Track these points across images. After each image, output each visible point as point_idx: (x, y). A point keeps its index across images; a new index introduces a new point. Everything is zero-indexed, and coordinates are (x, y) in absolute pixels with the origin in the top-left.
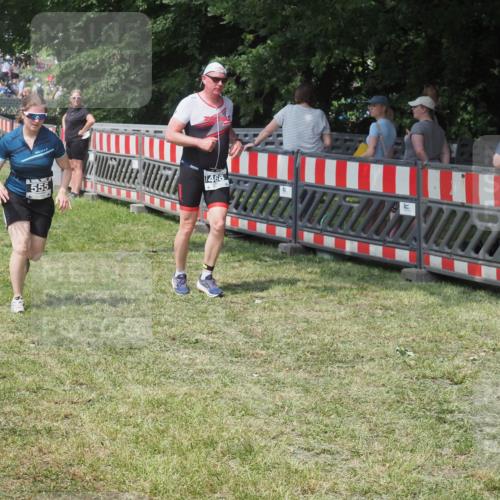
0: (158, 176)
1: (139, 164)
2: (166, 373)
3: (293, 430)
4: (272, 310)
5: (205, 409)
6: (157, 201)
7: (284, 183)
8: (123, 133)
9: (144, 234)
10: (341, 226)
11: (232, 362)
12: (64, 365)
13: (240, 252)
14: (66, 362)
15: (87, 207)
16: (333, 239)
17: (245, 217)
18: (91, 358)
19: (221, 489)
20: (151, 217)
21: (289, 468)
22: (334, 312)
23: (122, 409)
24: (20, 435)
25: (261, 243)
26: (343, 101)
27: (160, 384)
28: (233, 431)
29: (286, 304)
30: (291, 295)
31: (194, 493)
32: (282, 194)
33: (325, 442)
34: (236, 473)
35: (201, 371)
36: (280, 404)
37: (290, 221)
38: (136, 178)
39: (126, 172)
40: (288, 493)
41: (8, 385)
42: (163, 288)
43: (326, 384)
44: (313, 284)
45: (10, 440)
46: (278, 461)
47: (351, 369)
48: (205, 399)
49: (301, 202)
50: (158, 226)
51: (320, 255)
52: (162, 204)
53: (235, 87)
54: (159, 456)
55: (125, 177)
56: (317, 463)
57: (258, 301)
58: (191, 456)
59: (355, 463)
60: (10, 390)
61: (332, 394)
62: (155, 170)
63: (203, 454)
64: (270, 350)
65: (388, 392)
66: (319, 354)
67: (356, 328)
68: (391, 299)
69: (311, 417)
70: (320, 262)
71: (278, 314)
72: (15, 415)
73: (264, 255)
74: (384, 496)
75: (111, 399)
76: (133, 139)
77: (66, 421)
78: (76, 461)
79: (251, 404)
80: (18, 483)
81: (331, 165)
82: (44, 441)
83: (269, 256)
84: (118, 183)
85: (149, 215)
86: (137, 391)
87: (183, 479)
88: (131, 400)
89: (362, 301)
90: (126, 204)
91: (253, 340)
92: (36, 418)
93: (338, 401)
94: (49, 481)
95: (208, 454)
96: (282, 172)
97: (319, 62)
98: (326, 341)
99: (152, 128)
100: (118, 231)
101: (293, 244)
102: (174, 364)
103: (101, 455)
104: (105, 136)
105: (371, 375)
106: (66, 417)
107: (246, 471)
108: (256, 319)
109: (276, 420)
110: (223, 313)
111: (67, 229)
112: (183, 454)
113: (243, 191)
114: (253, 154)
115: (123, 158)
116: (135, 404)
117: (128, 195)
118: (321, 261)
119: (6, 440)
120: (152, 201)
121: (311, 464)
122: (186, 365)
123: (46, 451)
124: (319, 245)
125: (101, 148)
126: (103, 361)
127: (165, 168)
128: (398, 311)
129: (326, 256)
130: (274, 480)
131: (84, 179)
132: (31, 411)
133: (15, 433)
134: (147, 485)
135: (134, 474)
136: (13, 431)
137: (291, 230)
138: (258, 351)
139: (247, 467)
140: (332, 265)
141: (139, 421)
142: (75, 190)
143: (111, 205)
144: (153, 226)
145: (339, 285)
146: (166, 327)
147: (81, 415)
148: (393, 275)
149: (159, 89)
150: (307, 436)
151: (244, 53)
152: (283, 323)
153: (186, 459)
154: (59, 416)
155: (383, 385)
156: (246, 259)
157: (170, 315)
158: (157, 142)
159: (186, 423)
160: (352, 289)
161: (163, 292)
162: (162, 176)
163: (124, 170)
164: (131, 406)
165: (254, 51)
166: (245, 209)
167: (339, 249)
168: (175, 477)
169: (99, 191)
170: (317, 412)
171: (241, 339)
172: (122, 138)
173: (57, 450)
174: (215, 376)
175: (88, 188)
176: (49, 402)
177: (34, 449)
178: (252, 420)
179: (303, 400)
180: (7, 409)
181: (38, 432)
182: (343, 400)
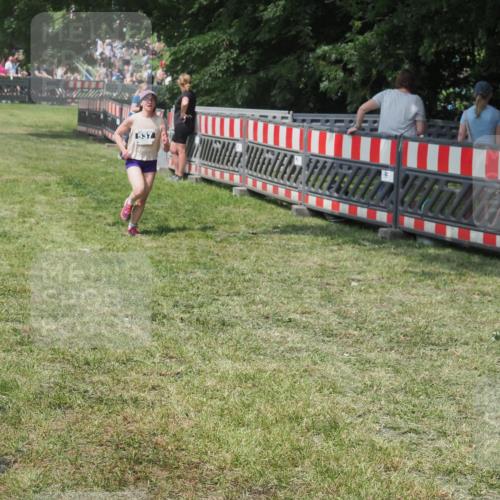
0: (261, 160)
1: (243, 148)
2: (256, 350)
3: (381, 409)
4: (368, 292)
5: (292, 386)
6: (259, 184)
7: (386, 167)
8: (227, 116)
9: (245, 216)
10: (442, 211)
11: (323, 341)
12: (156, 338)
13: (339, 236)
14: (159, 336)
15: (190, 189)
16: (434, 225)
17: (346, 201)
18: (182, 333)
19: (303, 463)
20: (253, 201)
21: (373, 446)
22: (430, 296)
23: (210, 383)
24: (106, 404)
25: (361, 228)
26: (451, 90)
27: (249, 360)
28: (319, 408)
29: (383, 287)
30: (389, 278)
31: (275, 466)
32: (384, 178)
33: (412, 421)
34: (319, 448)
35: (291, 349)
36: (369, 383)
37: (391, 206)
38: (239, 161)
39: (230, 156)
40: (369, 470)
41: (99, 356)
42: (260, 268)
43: (418, 365)
44: (410, 269)
45: (96, 408)
46: (362, 438)
47: (443, 352)
48: (293, 376)
49: (403, 187)
50: (260, 210)
51: (420, 240)
52: (264, 187)
53: (342, 74)
54: (242, 429)
55: (228, 161)
56: (402, 442)
57: (354, 284)
58: (275, 430)
59: (441, 443)
60: (100, 361)
61: (422, 376)
62: (258, 153)
63: (287, 429)
64: (364, 332)
65: (480, 375)
66: (412, 336)
67: (452, 312)
68: (489, 285)
69: (400, 397)
70: (420, 248)
71: (373, 296)
72: (103, 384)
73: (363, 240)
74: (468, 477)
75: (199, 372)
76: (237, 122)
77: (153, 393)
78: (160, 432)
79: (340, 383)
80: (100, 450)
81: (433, 150)
82: (130, 410)
83: (368, 240)
84: (221, 166)
85: (251, 198)
86: (226, 365)
87: (265, 453)
88: (219, 374)
89: (459, 286)
90: (229, 187)
91: (347, 321)
92: (123, 389)
93: (428, 382)
94: (131, 448)
95: (292, 428)
96: (385, 156)
97: (427, 50)
98: (420, 324)
99: (257, 112)
100: (220, 213)
101: (393, 229)
102: (265, 341)
103: (185, 425)
104: (210, 119)
105: (463, 358)
106: (154, 388)
107: (329, 447)
108: (352, 301)
109: (364, 398)
110: (318, 293)
111: (169, 210)
112: (267, 428)
113: (345, 175)
114: (356, 138)
115: (227, 141)
116: (223, 378)
117: (231, 178)
118: (422, 246)
119: (92, 408)
120: (255, 184)
121: (396, 442)
122: (278, 343)
123: (130, 420)
124: (418, 231)
125: (206, 131)
126: (195, 336)
127: (268, 151)
128: (495, 297)
129: (426, 242)
130: (357, 456)
131: (188, 161)
132: (119, 381)
133: (102, 401)
134: (229, 457)
135: (217, 445)
136: (100, 400)
137: (392, 215)
138: (350, 331)
139: (331, 443)
140: (432, 251)
141: (226, 394)
142: (178, 173)
143: (214, 187)
144: (254, 209)
145: (437, 271)
146: (260, 306)
147: (169, 387)
148: (493, 261)
149: (267, 75)
150: (394, 415)
151: (351, 41)
152: (378, 304)
153: (270, 433)
154: (146, 386)
155: (476, 369)
156: (345, 243)
157: (265, 295)
158: (260, 125)
159: (272, 398)
160: (450, 274)
161: (260, 272)
162: (265, 159)
163: (228, 154)
164: (218, 379)
165: (361, 38)
166: (346, 193)
167: (439, 235)
168: (257, 449)
169: (203, 174)
170: (406, 392)
171: (334, 320)
172: (227, 121)
173: (141, 419)
174: (305, 354)
175: (193, 171)
176: (137, 373)
177: (119, 418)
178: (339, 398)
179: (392, 380)
180: (95, 379)
181: (125, 401)
182: (434, 382)
